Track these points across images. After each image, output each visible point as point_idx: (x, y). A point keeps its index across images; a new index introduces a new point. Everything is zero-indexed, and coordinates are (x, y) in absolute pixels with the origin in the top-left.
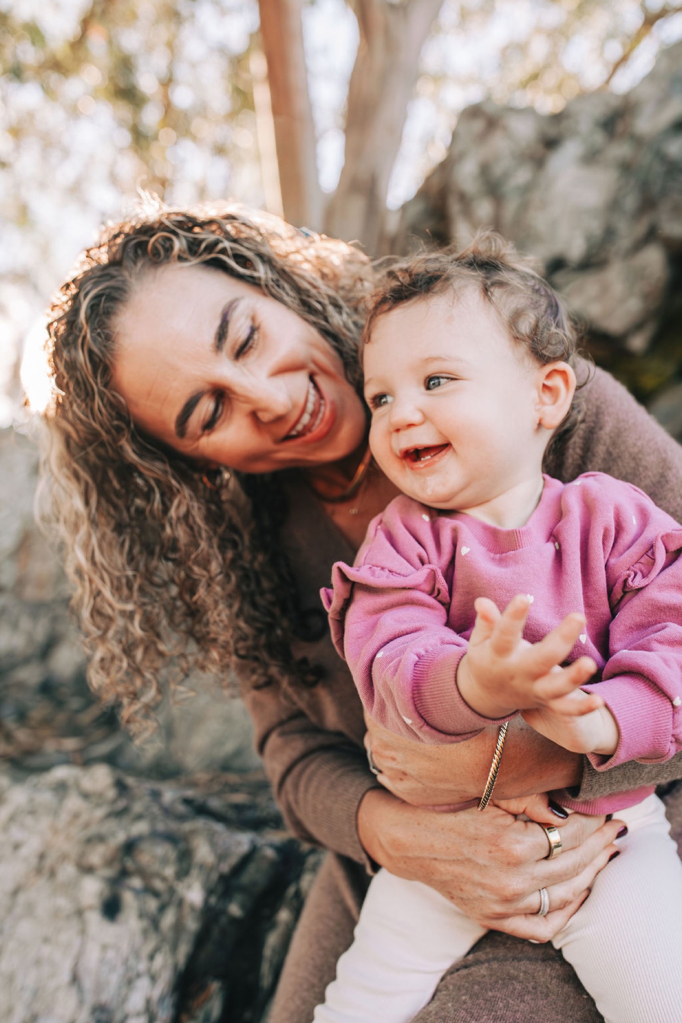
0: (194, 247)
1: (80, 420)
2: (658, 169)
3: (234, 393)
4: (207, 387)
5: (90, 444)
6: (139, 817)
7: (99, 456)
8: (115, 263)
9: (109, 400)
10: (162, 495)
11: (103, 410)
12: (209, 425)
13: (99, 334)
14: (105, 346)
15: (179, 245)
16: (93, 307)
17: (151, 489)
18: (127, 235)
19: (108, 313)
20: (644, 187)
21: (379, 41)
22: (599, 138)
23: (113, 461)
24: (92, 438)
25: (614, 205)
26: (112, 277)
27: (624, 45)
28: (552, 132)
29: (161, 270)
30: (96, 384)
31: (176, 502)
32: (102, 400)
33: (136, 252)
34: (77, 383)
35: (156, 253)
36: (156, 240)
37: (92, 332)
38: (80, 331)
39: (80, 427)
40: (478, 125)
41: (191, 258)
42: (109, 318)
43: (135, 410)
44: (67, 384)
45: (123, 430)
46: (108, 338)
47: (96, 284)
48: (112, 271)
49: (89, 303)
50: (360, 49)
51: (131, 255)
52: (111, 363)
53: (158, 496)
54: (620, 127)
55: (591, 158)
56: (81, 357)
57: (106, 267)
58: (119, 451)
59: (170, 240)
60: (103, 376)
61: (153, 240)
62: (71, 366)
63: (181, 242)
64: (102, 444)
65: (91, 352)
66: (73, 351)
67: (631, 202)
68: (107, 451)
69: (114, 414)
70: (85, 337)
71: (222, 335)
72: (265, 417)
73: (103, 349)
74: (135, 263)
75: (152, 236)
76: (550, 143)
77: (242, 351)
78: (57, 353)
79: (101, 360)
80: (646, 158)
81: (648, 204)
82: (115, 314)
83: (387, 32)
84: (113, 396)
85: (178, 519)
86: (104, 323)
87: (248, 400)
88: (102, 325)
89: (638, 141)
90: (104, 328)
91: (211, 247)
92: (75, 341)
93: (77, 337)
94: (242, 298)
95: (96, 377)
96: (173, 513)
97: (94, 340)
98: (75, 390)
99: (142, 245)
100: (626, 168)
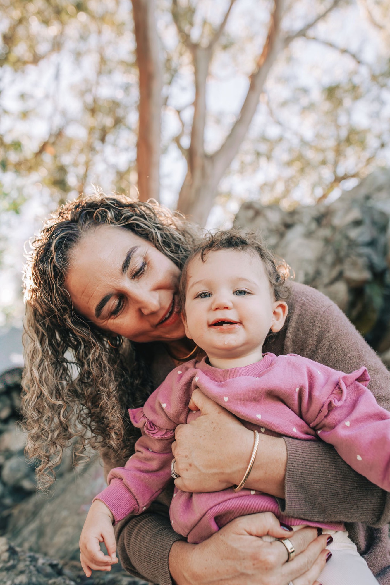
0: (117, 217)
1: (45, 302)
2: (345, 243)
3: (130, 296)
4: (115, 292)
5: (48, 316)
6: (22, 572)
7: (52, 323)
8: (75, 220)
9: (61, 293)
10: (85, 347)
11: (57, 298)
12: (115, 313)
13: (61, 258)
14: (63, 264)
15: (110, 215)
16: (59, 243)
17: (79, 343)
18: (83, 207)
19: (67, 247)
20: (337, 252)
21: (198, 173)
22: (314, 226)
23: (60, 326)
24: (50, 312)
25: (321, 259)
26: (72, 228)
27: (324, 189)
28: (289, 220)
29: (98, 227)
30: (56, 284)
31: (92, 352)
32: (58, 293)
33: (86, 216)
34: (45, 282)
35: (97, 218)
36: (98, 212)
37: (57, 256)
38: (51, 255)
39: (44, 306)
40: (251, 213)
41: (116, 223)
42: (67, 250)
43: (74, 300)
44: (40, 282)
45: (67, 309)
46: (65, 260)
47: (62, 231)
48: (72, 225)
49: (57, 240)
50: (187, 176)
51: (83, 217)
52: (65, 274)
53: (83, 346)
54: (324, 222)
55: (309, 235)
56: (49, 269)
57: (69, 223)
58: (64, 321)
59: (106, 212)
60: (59, 280)
61: (97, 211)
62: (43, 273)
63: (111, 214)
64: (55, 317)
65: (55, 266)
66: (45, 265)
67: (329, 259)
68: (57, 321)
69: (63, 301)
70: (53, 258)
71: (126, 264)
72: (146, 312)
73: (62, 265)
74: (85, 222)
75: (96, 209)
76: (288, 226)
77: (137, 275)
78: (36, 265)
79: (59, 271)
80: (338, 237)
81: (339, 260)
82: (71, 248)
83: (203, 169)
84: (64, 291)
85: (93, 360)
86: (64, 252)
87: (137, 301)
88: (63, 253)
89: (334, 228)
90: (64, 255)
91: (127, 218)
92: (47, 260)
93: (49, 258)
94: (140, 246)
95: (56, 281)
96: (90, 356)
97: (58, 261)
98: (43, 286)
99: (90, 214)
100: (327, 241)
